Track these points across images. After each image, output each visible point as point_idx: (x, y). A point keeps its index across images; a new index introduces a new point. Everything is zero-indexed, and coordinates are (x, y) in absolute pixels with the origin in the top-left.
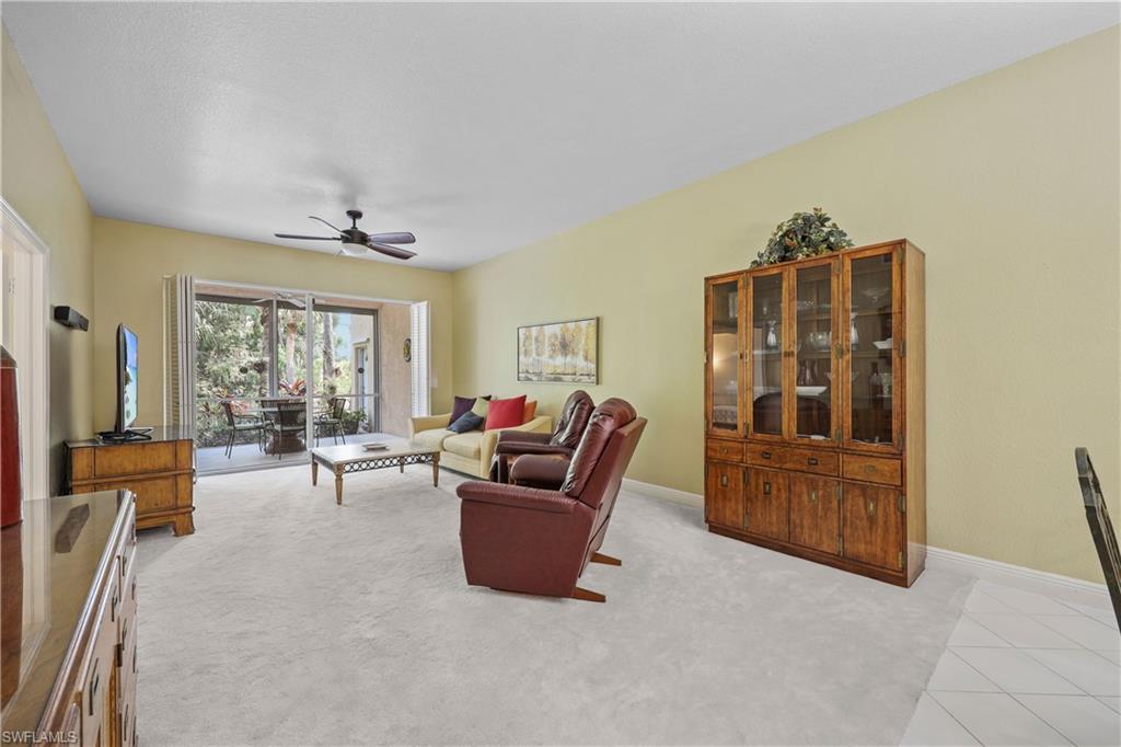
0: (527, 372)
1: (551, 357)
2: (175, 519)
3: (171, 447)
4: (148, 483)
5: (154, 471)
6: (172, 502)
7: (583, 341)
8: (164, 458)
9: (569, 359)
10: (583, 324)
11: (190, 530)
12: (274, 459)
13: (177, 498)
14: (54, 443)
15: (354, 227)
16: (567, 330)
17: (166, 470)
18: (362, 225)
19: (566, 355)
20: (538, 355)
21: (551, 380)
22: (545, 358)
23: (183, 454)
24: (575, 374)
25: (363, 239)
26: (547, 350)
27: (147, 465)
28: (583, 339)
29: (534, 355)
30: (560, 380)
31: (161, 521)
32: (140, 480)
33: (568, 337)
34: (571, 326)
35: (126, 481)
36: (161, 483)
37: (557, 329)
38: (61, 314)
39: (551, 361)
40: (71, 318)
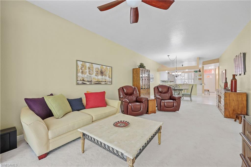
0: (83, 80)
7: (108, 73)
9: (103, 77)
10: (108, 68)
16: (103, 68)
19: (102, 76)
20: (90, 74)
21: (96, 84)
22: (93, 76)
24: (106, 82)
26: (95, 73)
28: (108, 72)
29: (88, 74)
30: (100, 84)
33: (103, 70)
34: (104, 67)
37: (99, 67)
39: (96, 77)
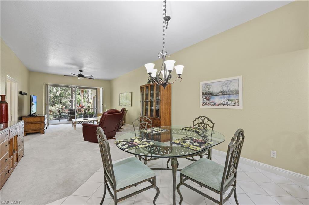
0: (121, 103)
1: (125, 100)
2: (41, 131)
3: (40, 118)
4: (35, 124)
5: (37, 122)
6: (40, 128)
7: (129, 97)
8: (39, 119)
11: (43, 133)
12: (69, 122)
13: (41, 127)
14: (19, 116)
15: (81, 74)
17: (39, 122)
18: (82, 73)
23: (43, 119)
24: (128, 104)
25: (82, 76)
27: (36, 121)
31: (38, 131)
32: (34, 123)
35: (32, 124)
36: (38, 124)
38: (21, 93)
40: (23, 93)
